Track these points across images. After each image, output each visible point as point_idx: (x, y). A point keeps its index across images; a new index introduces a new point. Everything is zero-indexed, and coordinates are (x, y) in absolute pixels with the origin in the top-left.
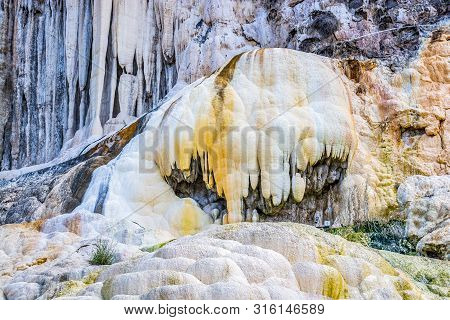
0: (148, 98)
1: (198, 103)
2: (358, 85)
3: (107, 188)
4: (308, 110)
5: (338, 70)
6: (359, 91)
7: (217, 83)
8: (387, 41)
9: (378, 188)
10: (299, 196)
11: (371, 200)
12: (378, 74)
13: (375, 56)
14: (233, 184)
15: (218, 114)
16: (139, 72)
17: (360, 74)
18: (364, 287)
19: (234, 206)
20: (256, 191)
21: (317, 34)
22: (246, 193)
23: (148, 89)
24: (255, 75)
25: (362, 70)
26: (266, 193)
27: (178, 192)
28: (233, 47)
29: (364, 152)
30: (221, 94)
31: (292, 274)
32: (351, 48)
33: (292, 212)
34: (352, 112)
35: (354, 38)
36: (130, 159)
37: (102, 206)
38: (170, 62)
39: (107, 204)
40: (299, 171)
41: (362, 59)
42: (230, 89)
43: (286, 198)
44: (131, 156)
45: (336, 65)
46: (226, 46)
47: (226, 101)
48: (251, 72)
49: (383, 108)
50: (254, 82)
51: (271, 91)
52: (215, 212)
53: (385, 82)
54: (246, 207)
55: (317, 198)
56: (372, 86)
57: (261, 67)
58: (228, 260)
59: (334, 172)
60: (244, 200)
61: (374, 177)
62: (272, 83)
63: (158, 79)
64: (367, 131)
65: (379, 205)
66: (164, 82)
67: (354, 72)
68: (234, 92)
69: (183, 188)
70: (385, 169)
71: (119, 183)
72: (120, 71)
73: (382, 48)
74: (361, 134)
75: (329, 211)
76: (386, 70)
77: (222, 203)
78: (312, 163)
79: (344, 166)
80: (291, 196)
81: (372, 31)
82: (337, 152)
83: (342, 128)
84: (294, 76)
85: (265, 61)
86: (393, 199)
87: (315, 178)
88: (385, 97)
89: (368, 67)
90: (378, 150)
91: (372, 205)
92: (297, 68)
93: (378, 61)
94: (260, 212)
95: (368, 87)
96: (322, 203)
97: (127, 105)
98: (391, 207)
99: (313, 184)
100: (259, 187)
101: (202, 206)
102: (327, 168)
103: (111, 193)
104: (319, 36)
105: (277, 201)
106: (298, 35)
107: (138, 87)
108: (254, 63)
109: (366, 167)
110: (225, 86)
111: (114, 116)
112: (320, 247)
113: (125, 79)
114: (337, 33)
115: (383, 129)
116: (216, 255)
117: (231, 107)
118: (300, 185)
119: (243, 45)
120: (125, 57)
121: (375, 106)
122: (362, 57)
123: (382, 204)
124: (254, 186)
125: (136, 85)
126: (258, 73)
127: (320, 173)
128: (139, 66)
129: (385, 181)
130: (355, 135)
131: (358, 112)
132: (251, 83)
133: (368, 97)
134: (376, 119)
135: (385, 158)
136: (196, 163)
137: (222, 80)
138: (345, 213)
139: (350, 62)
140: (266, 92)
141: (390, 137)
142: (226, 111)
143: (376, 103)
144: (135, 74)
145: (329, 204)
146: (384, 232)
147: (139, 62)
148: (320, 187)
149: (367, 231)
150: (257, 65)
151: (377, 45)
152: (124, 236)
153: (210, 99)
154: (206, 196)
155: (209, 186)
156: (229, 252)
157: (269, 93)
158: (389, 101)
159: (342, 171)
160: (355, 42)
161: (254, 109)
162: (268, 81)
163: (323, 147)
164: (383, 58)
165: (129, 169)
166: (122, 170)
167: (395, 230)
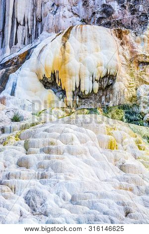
0: (30, 36)
1: (55, 49)
2: (122, 41)
3: (16, 84)
4: (100, 53)
5: (113, 34)
6: (122, 44)
7: (63, 40)
8: (135, 21)
9: (129, 88)
10: (96, 91)
11: (125, 93)
12: (130, 36)
13: (129, 28)
14: (69, 85)
15: (63, 54)
16: (26, 25)
17: (122, 36)
18: (123, 144)
19: (69, 94)
20: (78, 88)
21: (104, 15)
22: (74, 89)
23: (30, 33)
24: (78, 37)
25: (123, 34)
26: (82, 89)
27: (45, 86)
28: (68, 17)
29: (124, 72)
30: (64, 45)
31: (97, 139)
32: (119, 23)
33: (93, 97)
34: (119, 54)
35: (120, 18)
36: (25, 71)
37: (14, 92)
38: (39, 21)
39: (16, 91)
40: (96, 80)
41: (123, 29)
42: (68, 43)
43: (90, 92)
44: (26, 70)
45: (112, 32)
46: (65, 17)
47: (67, 49)
48: (77, 36)
49: (132, 53)
50: (78, 40)
51: (85, 45)
52: (61, 96)
53: (133, 41)
54: (74, 95)
55: (103, 91)
56: (127, 42)
57: (81, 33)
58: (73, 134)
59: (110, 80)
60: (73, 92)
61: (127, 83)
62: (86, 41)
63: (34, 28)
64: (125, 63)
65: (129, 96)
66: (37, 29)
67: (120, 35)
68: (70, 45)
69: (47, 84)
70: (131, 80)
71: (21, 82)
72: (18, 24)
73: (132, 24)
74: (122, 64)
75: (108, 96)
76: (133, 35)
77: (64, 92)
78: (102, 77)
79: (115, 78)
80: (93, 90)
81: (128, 15)
82: (112, 72)
83: (115, 62)
84: (95, 38)
85: (83, 31)
86: (134, 93)
87: (103, 83)
88: (133, 47)
89: (126, 33)
90: (129, 71)
91: (126, 95)
92: (96, 35)
93: (130, 30)
94: (79, 97)
95: (125, 42)
96: (105, 93)
97: (21, 39)
98: (133, 97)
99: (101, 85)
100: (79, 87)
101: (55, 93)
102: (107, 78)
103: (17, 86)
104: (105, 16)
105: (87, 93)
106: (96, 15)
107: (26, 31)
108: (78, 32)
109: (124, 78)
110: (66, 42)
111: (15, 44)
112: (107, 127)
113: (20, 27)
114: (113, 15)
115: (131, 62)
116: (68, 132)
117: (68, 52)
118: (96, 86)
119: (72, 17)
120: (20, 18)
121: (128, 51)
122: (123, 28)
123: (130, 95)
124: (77, 86)
125: (25, 31)
126: (80, 36)
127: (105, 80)
128: (26, 22)
129: (132, 85)
130: (119, 64)
131: (121, 53)
132: (77, 41)
133: (126, 47)
134: (128, 57)
135: (132, 75)
136: (53, 75)
137: (65, 39)
138: (114, 99)
139: (118, 30)
140: (83, 45)
141: (134, 65)
142: (66, 53)
143: (129, 50)
144: (24, 25)
145: (108, 93)
146: (131, 110)
147: (26, 20)
148: (105, 87)
149: (124, 109)
150: (80, 33)
151: (130, 22)
152: (24, 107)
153: (60, 48)
154: (57, 88)
155: (59, 85)
156: (73, 130)
157: (85, 46)
158: (134, 50)
159: (114, 80)
160: (121, 20)
161: (78, 53)
162: (84, 40)
163: (106, 70)
164: (132, 29)
165: (25, 76)
166: (22, 76)
167: (135, 109)
